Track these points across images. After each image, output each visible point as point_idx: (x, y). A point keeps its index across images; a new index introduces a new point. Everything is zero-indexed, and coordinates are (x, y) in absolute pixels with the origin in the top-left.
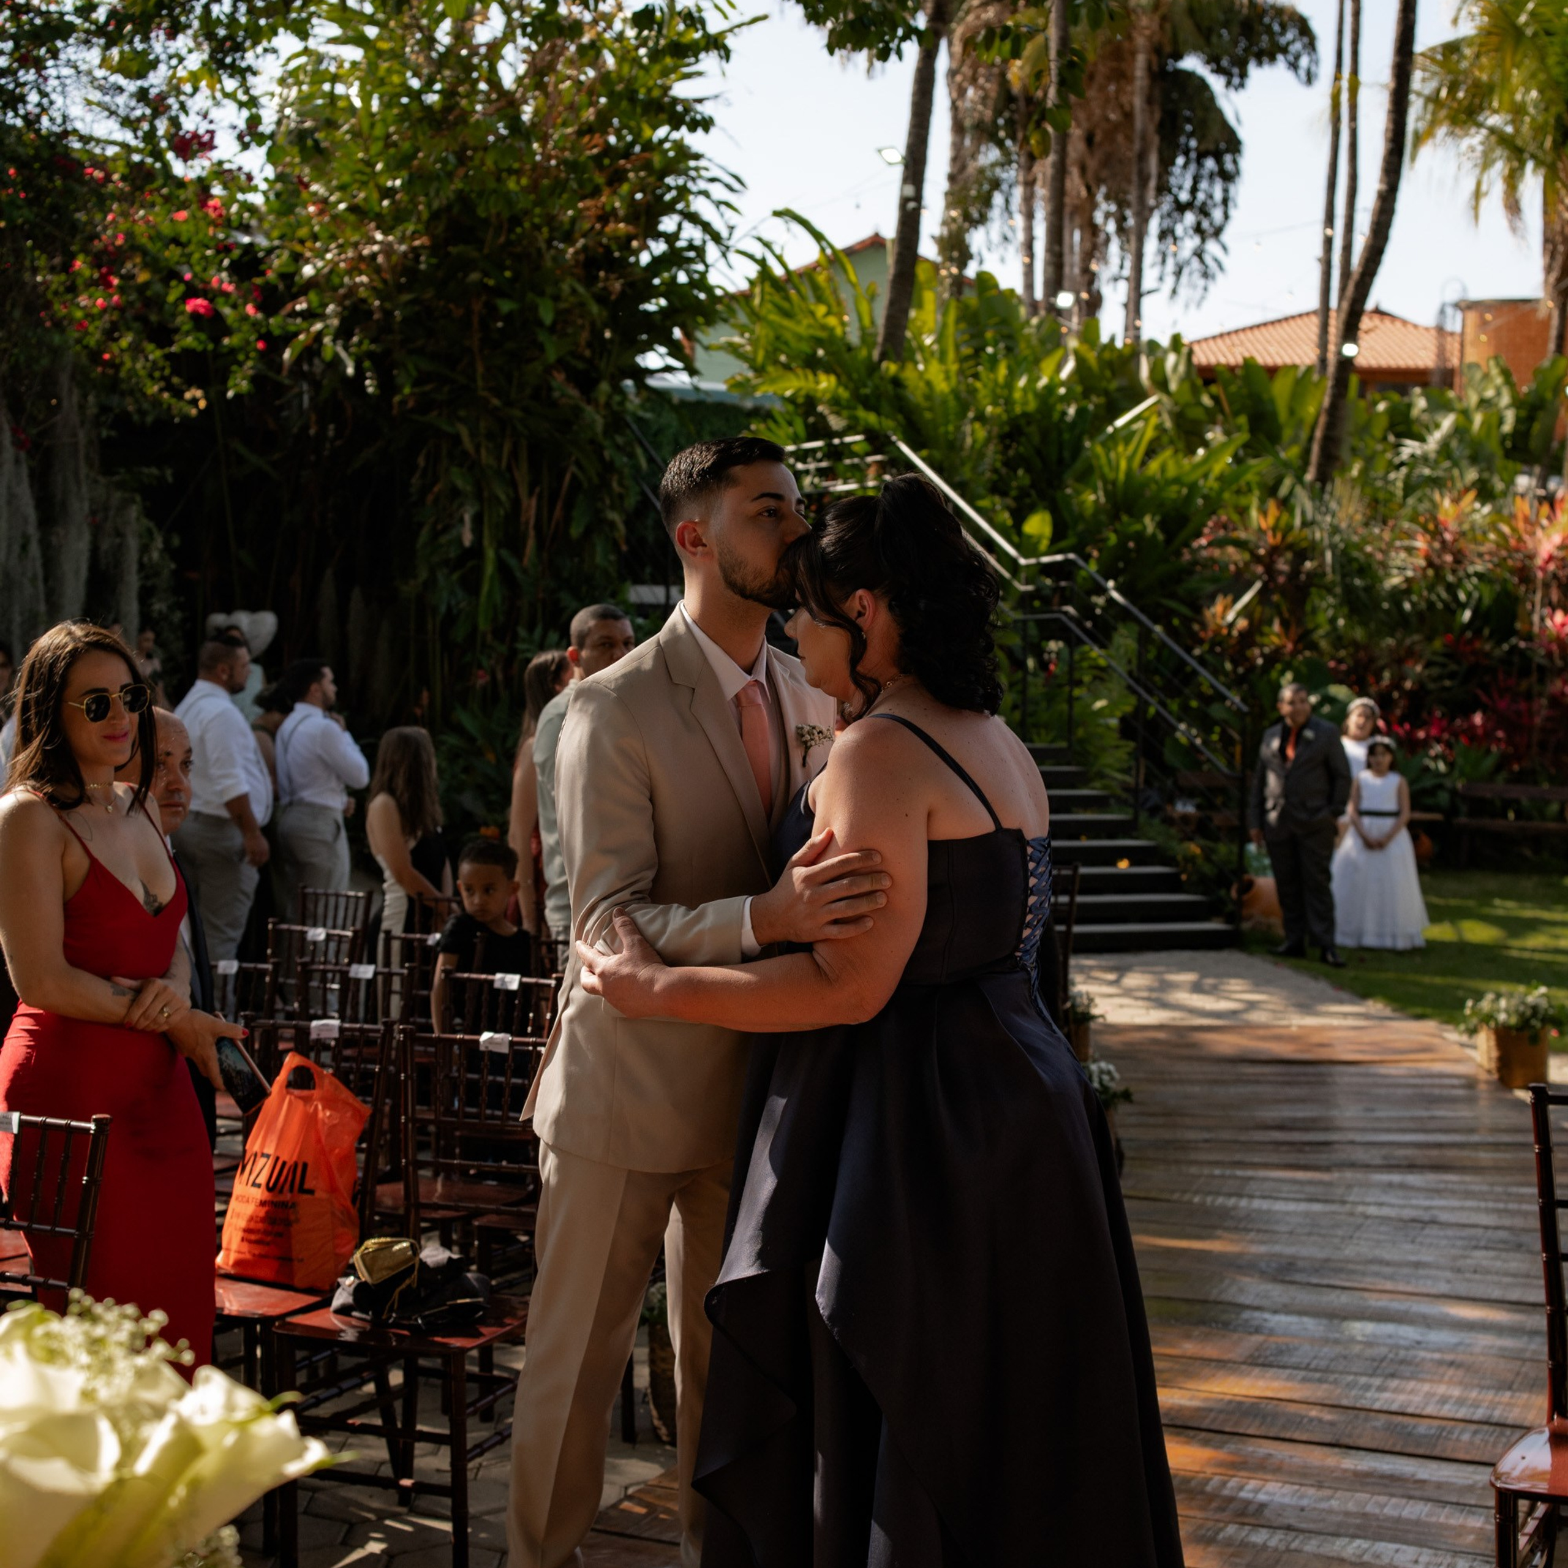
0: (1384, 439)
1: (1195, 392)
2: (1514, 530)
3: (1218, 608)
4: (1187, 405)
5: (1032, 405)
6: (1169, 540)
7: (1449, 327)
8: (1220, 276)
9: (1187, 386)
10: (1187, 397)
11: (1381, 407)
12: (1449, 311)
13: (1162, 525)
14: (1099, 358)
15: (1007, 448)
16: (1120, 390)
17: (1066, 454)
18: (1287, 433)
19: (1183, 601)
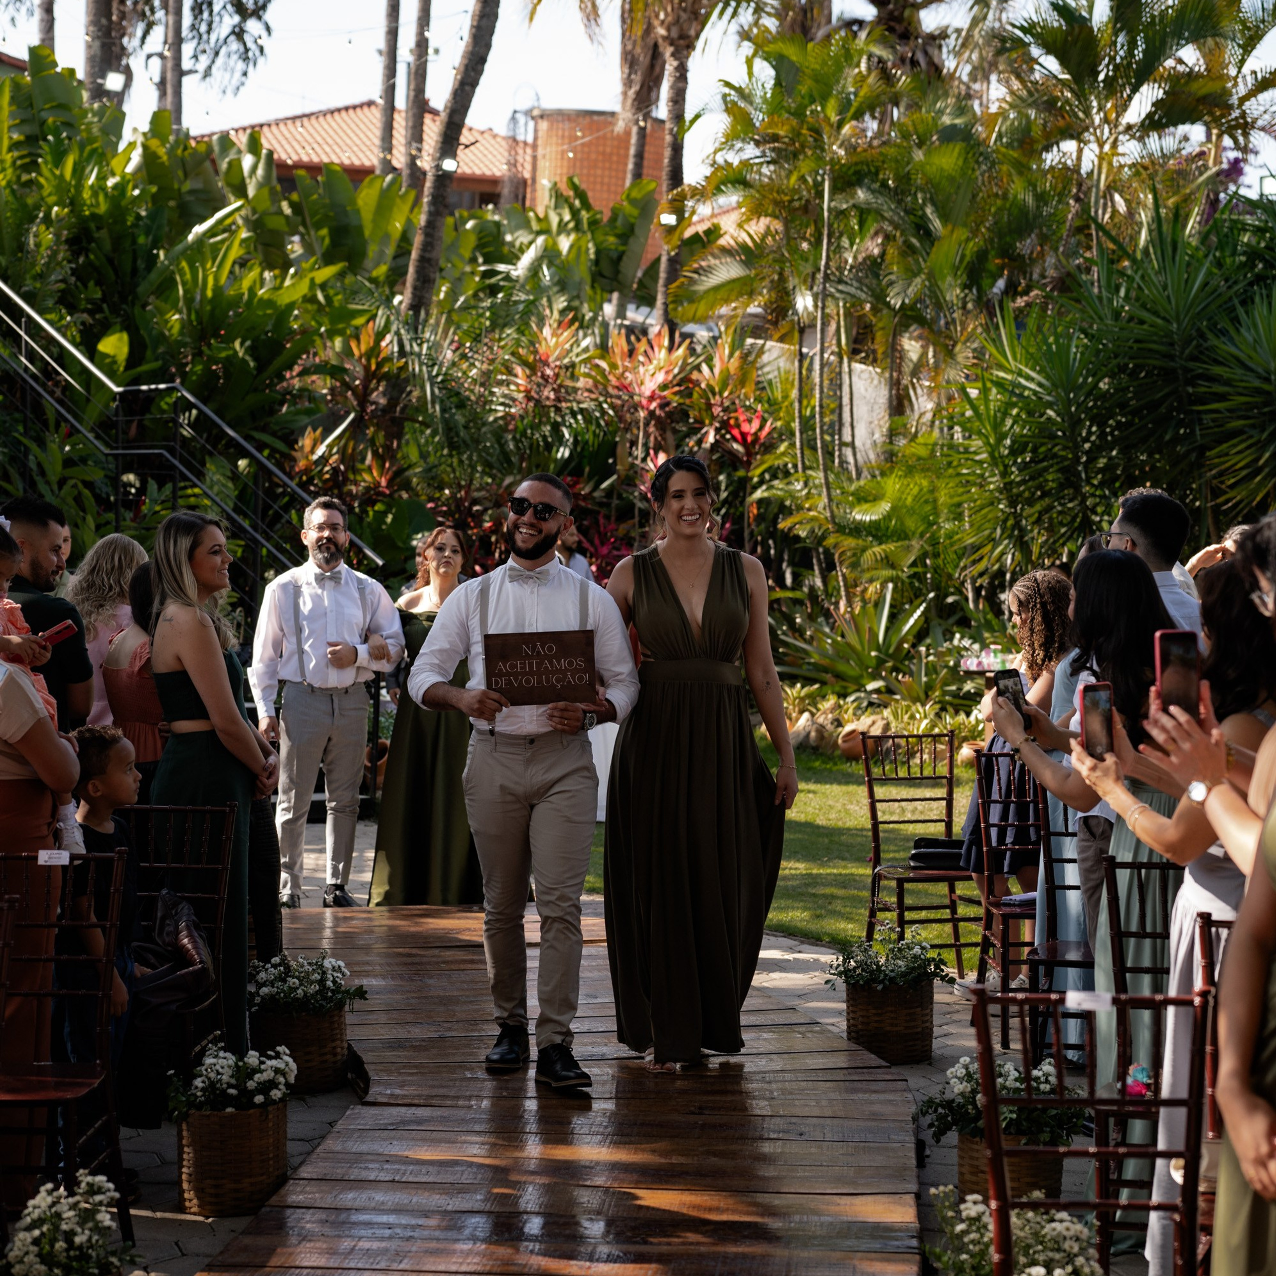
0: (473, 260)
1: (275, 198)
2: (613, 366)
3: (306, 441)
4: (265, 213)
5: (103, 207)
6: (260, 368)
7: (520, 138)
8: (261, 61)
9: (266, 191)
10: (266, 204)
11: (470, 225)
12: (521, 118)
13: (252, 351)
14: (171, 152)
15: (76, 254)
16: (192, 192)
17: (141, 264)
18: (372, 250)
19: (274, 434)
